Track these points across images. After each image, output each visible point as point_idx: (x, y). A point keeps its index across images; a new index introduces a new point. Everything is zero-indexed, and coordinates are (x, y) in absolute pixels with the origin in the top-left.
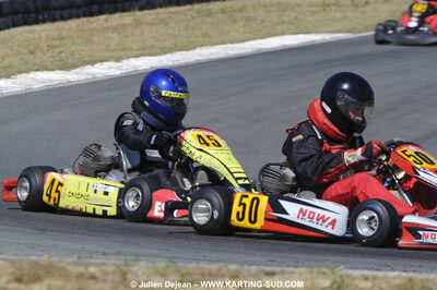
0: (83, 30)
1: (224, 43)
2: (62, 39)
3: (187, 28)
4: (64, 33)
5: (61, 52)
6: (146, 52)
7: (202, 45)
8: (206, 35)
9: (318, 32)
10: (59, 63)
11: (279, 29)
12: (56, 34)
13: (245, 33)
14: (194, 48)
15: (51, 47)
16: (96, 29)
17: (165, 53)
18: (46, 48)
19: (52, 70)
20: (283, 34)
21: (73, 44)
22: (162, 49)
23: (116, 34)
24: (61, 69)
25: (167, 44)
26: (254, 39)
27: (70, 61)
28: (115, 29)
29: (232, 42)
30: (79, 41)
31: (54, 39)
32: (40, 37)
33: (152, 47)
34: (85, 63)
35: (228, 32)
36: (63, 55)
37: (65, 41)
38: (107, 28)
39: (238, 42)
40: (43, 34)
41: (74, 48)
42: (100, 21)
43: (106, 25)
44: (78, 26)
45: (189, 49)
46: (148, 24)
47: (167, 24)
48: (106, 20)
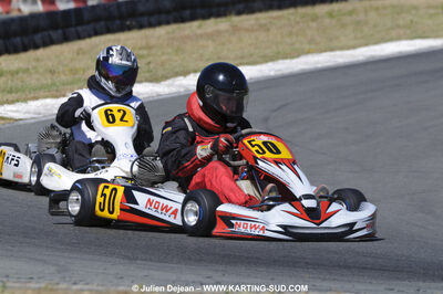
0: (173, 39)
1: (332, 50)
2: (149, 47)
3: (290, 34)
4: (153, 42)
5: (149, 63)
6: (245, 61)
7: (308, 52)
8: (311, 41)
10: (147, 75)
11: (393, 33)
12: (144, 43)
13: (356, 38)
14: (298, 56)
16: (188, 37)
17: (266, 62)
20: (398, 38)
21: (163, 54)
22: (262, 57)
23: (210, 42)
24: (150, 81)
26: (366, 45)
27: (160, 73)
28: (210, 36)
29: (342, 48)
30: (170, 50)
31: (141, 48)
33: (251, 55)
34: (177, 74)
35: (337, 38)
36: (152, 66)
37: (154, 51)
38: (201, 36)
39: (349, 48)
41: (164, 58)
42: (193, 27)
43: (199, 32)
44: (168, 33)
45: (293, 57)
46: (247, 30)
47: (268, 30)
48: (200, 27)
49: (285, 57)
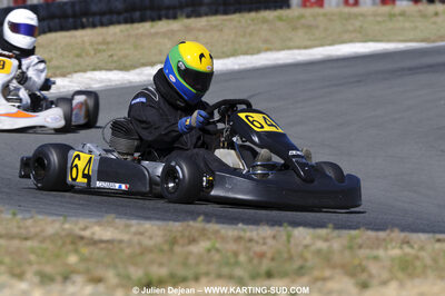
0: (129, 36)
1: (289, 48)
2: (108, 43)
3: (244, 35)
4: (109, 39)
5: (111, 56)
7: (268, 50)
8: (266, 41)
9: (389, 41)
10: (114, 64)
11: (346, 37)
12: (100, 39)
13: (310, 40)
14: (259, 52)
15: (97, 51)
16: (143, 35)
17: (228, 56)
18: (92, 52)
19: (110, 70)
20: (351, 41)
21: (121, 50)
22: (223, 53)
23: (166, 41)
24: (121, 69)
25: (225, 49)
26: (322, 45)
27: (128, 63)
28: (165, 34)
29: (299, 48)
30: (127, 46)
31: (99, 44)
32: (83, 42)
34: (144, 65)
35: (290, 39)
36: (115, 58)
37: (112, 46)
38: (157, 34)
39: (306, 48)
40: (86, 39)
41: (127, 52)
42: (146, 27)
43: (153, 31)
44: (121, 31)
45: (252, 54)
46: (200, 30)
47: (221, 30)
48: (152, 27)
49: (246, 53)
